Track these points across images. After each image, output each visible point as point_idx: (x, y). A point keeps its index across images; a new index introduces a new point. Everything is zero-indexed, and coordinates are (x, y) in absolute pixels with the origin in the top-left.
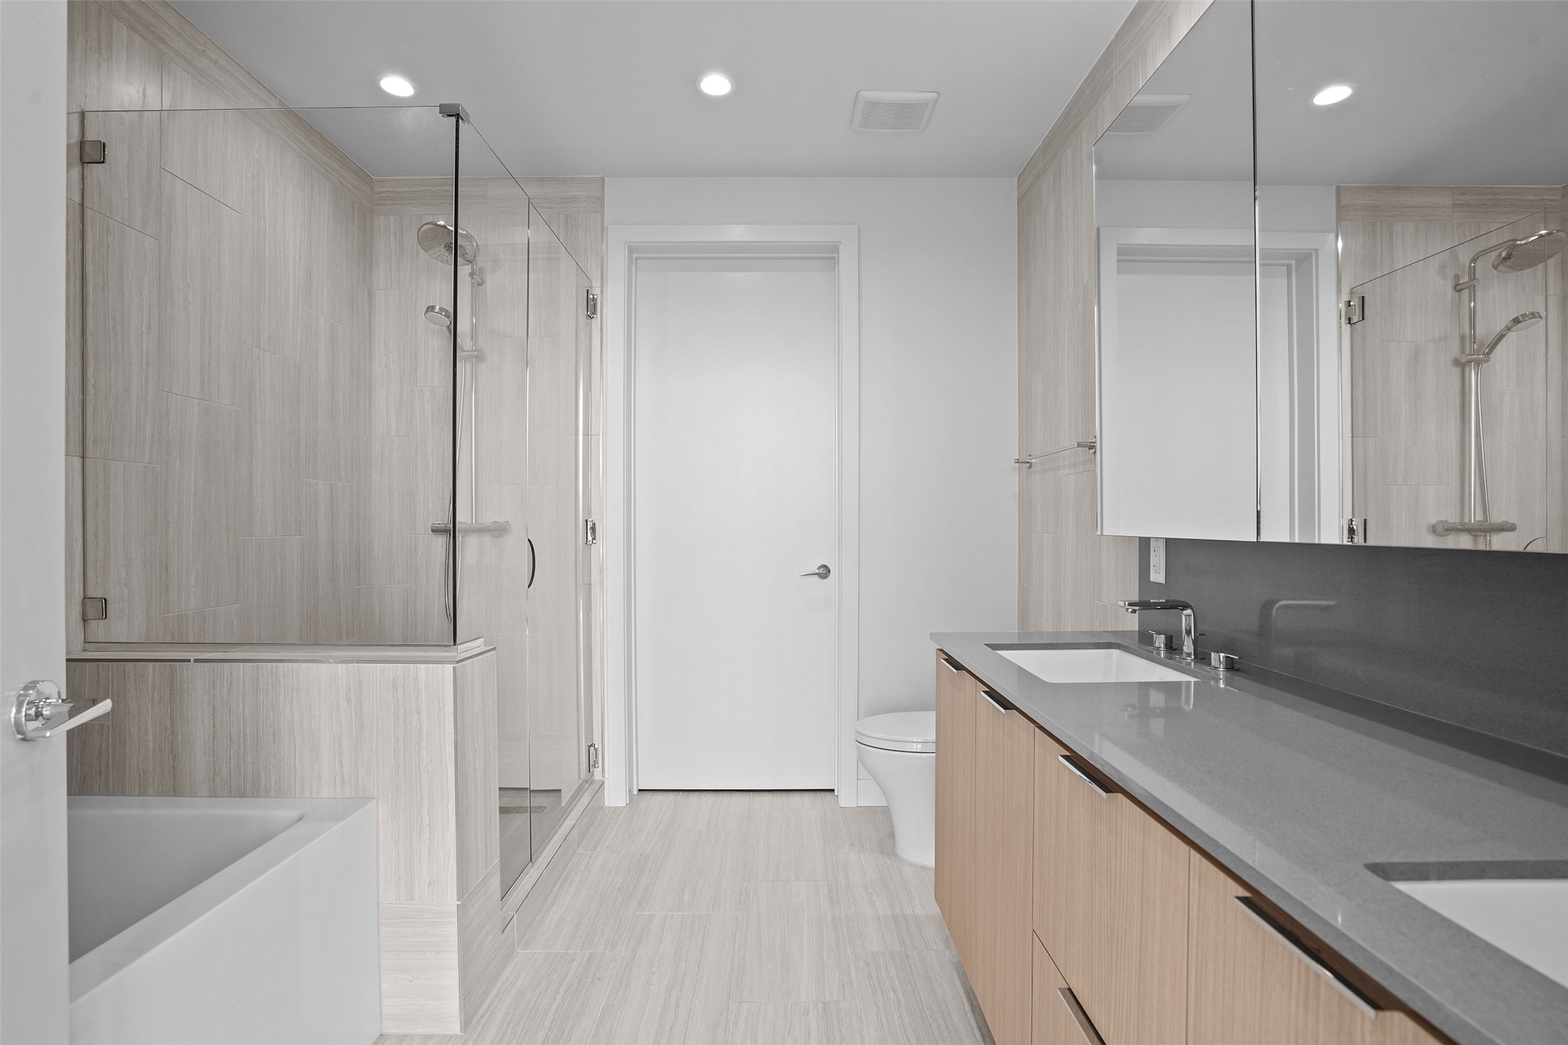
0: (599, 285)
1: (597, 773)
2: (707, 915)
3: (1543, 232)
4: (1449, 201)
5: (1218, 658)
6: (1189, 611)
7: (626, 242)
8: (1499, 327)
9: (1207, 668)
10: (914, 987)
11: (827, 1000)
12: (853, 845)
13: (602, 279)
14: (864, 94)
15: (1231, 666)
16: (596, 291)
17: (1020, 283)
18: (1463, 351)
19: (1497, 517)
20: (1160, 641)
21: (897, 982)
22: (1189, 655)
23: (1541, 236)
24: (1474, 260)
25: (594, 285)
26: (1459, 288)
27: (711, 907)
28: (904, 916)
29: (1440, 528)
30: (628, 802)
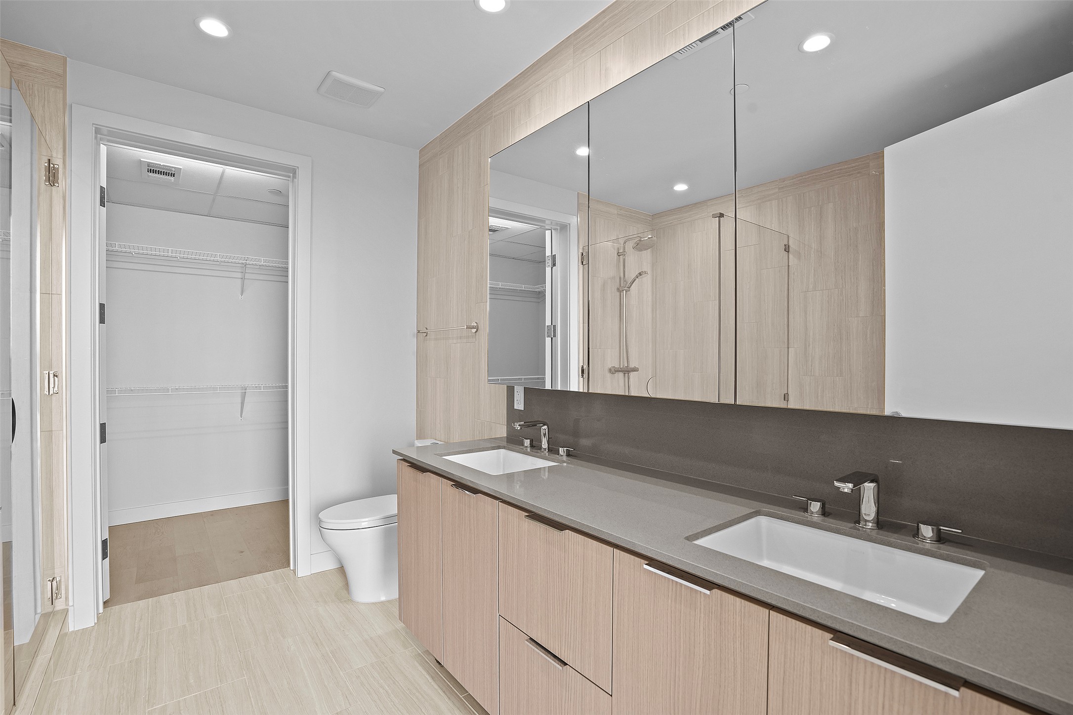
0: (60, 156)
1: (59, 605)
2: (217, 688)
3: (650, 236)
4: (616, 212)
5: (562, 451)
6: (545, 427)
7: (93, 124)
8: (633, 276)
9: (557, 456)
10: (394, 680)
11: (339, 711)
12: (318, 602)
13: (64, 151)
14: (334, 73)
15: (569, 454)
16: (58, 161)
17: (419, 217)
18: (620, 286)
19: (632, 365)
20: (527, 443)
21: (382, 681)
22: (545, 449)
23: (649, 238)
24: (625, 243)
25: (54, 155)
26: (619, 254)
27: (219, 681)
28: (371, 638)
29: (613, 370)
30: (96, 622)
